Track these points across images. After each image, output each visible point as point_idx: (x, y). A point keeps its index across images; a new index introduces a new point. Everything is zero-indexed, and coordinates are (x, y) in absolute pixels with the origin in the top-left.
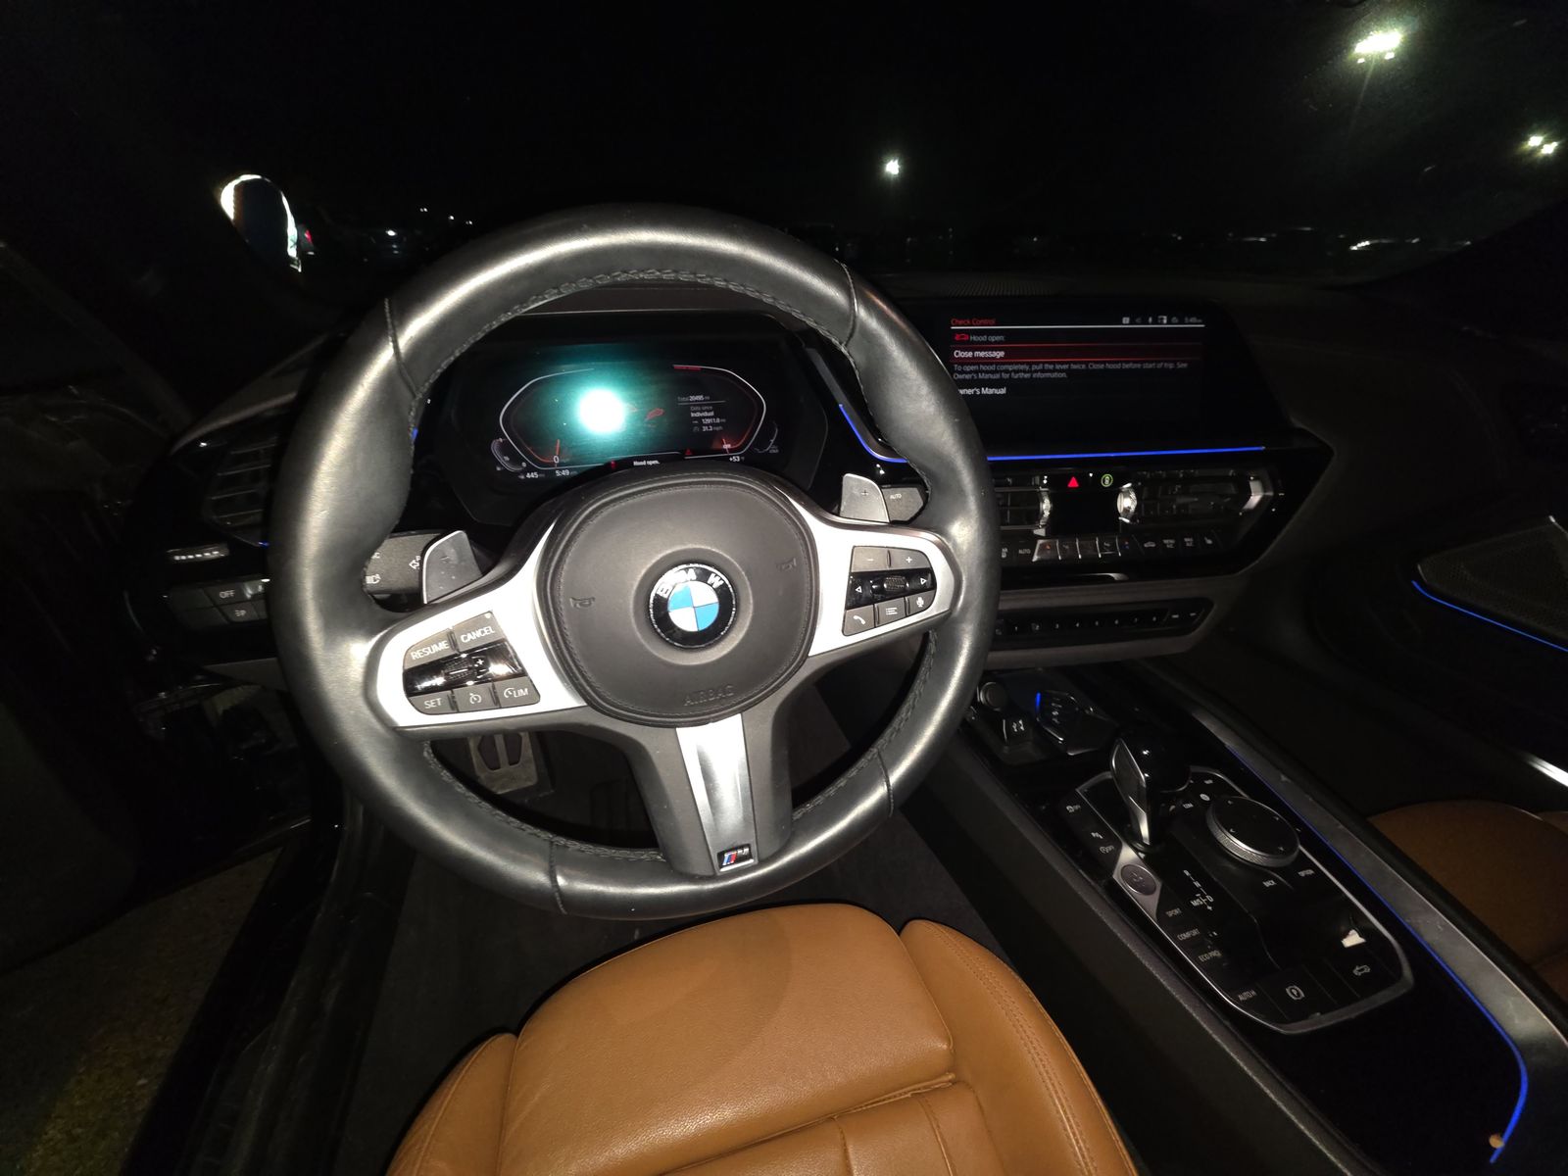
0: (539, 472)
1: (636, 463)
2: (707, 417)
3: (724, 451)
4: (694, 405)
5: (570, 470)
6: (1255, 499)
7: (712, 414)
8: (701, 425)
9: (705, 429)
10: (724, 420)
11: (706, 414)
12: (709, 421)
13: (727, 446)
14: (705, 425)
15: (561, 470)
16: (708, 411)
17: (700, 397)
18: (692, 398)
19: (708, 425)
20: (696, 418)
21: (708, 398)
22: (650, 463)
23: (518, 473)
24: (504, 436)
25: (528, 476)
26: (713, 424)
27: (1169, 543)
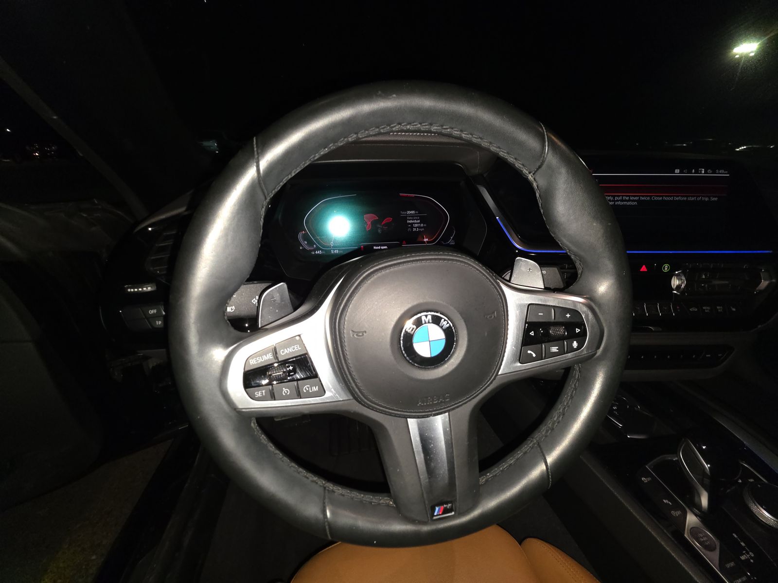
0: (322, 250)
1: (375, 248)
2: (416, 223)
3: (424, 242)
4: (409, 216)
5: (339, 250)
6: (764, 284)
7: (419, 221)
8: (412, 227)
9: (414, 229)
10: (425, 225)
11: (415, 221)
12: (416, 225)
13: (426, 240)
14: (415, 227)
15: (334, 250)
16: (417, 220)
17: (413, 212)
18: (409, 212)
19: (416, 228)
20: (409, 224)
21: (417, 212)
22: (383, 248)
23: (311, 251)
24: (305, 231)
25: (316, 252)
26: (419, 227)
27: (707, 309)
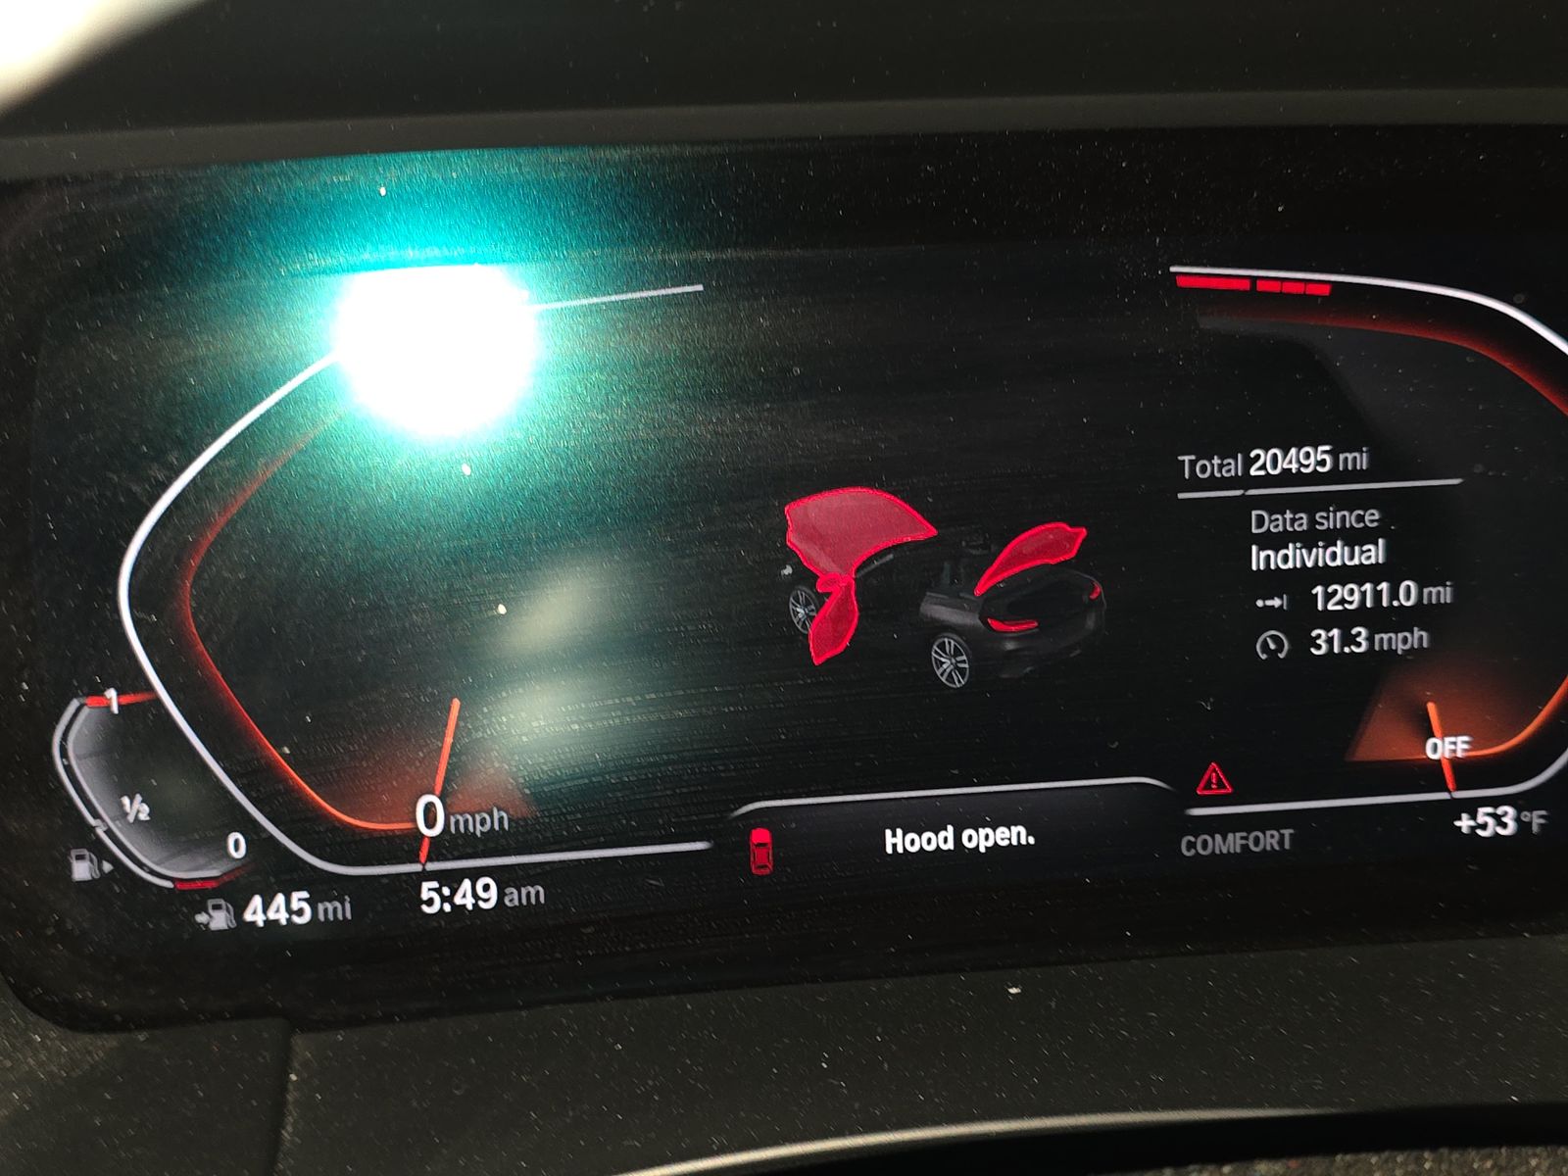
0: (320, 887)
1: (896, 841)
2: (1345, 575)
3: (1430, 774)
4: (1276, 505)
5: (505, 878)
7: (1374, 554)
8: (1303, 618)
9: (1325, 641)
10: (1444, 594)
11: (1340, 555)
12: (1351, 596)
13: (1445, 748)
14: (1328, 620)
15: (452, 879)
16: (1355, 538)
17: (1313, 458)
18: (1267, 461)
19: (1344, 620)
20: (1274, 580)
21: (1362, 461)
22: (979, 839)
23: (195, 896)
24: (130, 679)
25: (255, 913)
26: (1377, 618)
